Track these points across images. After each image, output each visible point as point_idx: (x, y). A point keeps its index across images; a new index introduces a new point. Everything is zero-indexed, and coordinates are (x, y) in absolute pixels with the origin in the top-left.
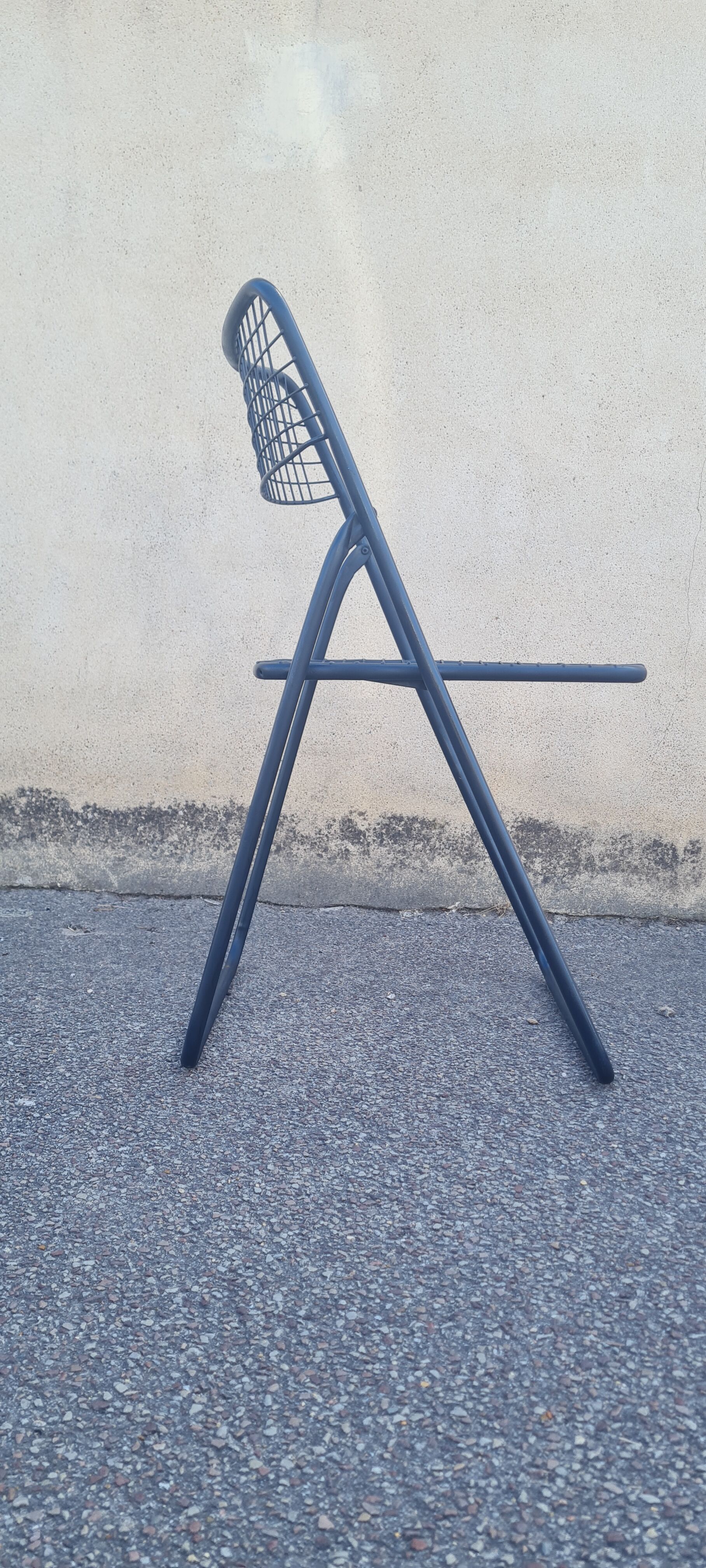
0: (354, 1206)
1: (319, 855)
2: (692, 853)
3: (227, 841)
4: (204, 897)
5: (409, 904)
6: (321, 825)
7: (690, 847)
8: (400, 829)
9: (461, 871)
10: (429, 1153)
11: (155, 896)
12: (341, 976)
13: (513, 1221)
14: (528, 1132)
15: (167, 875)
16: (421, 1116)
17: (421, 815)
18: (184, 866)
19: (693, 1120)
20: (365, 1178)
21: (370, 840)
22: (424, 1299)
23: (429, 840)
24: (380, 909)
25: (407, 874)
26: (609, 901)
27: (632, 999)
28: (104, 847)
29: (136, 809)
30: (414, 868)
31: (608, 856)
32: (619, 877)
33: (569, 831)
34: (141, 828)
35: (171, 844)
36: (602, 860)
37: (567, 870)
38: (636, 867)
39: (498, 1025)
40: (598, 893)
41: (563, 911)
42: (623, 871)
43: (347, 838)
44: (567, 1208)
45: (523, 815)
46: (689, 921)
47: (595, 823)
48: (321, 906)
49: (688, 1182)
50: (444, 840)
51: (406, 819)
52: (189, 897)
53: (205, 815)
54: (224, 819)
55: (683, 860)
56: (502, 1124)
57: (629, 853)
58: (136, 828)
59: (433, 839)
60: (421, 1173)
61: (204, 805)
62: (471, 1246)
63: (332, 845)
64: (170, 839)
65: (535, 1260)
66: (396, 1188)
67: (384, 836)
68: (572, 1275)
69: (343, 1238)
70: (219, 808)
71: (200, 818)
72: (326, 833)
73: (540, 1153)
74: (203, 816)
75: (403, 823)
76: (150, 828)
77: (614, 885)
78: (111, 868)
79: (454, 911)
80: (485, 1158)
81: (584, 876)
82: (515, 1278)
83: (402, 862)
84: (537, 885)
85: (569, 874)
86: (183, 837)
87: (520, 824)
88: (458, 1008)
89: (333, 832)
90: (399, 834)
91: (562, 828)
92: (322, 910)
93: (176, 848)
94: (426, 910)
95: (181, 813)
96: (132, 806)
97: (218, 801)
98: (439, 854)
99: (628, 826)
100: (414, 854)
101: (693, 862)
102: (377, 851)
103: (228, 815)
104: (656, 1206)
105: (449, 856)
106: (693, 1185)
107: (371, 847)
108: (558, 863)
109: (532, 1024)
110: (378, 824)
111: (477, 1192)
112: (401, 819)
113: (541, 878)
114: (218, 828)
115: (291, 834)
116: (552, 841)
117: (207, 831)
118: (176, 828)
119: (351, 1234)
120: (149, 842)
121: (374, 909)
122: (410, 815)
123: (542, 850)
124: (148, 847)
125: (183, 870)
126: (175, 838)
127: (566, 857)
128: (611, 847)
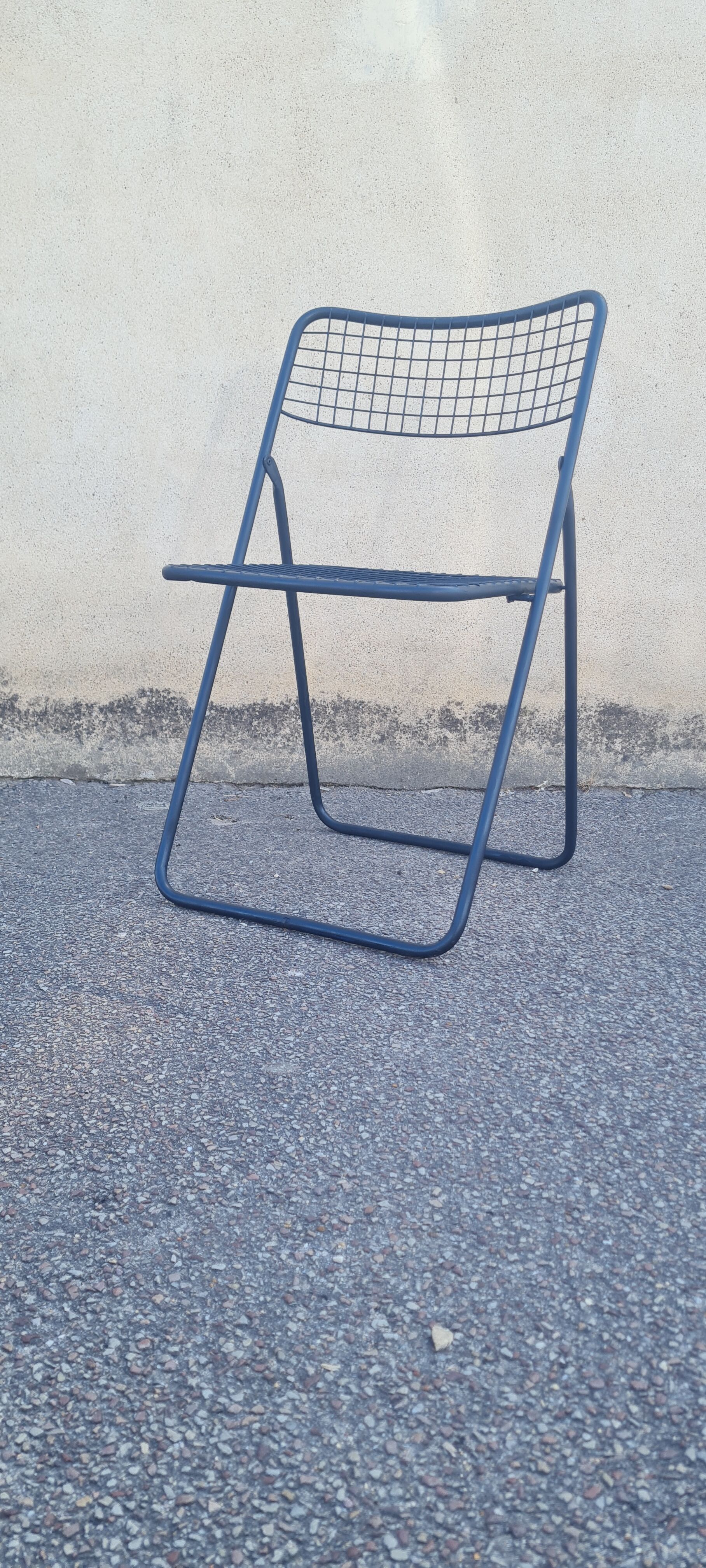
1: (419, 742)
6: (422, 715)
8: (494, 716)
9: (549, 753)
11: (269, 785)
15: (281, 766)
18: (296, 757)
21: (466, 727)
23: (520, 726)
24: (475, 790)
26: (681, 775)
28: (221, 742)
29: (250, 706)
31: (681, 735)
32: (690, 754)
33: (647, 713)
34: (255, 723)
35: (284, 736)
36: (676, 739)
37: (644, 748)
40: (672, 768)
41: (640, 785)
42: (694, 748)
43: (445, 726)
45: (606, 700)
47: (670, 706)
48: (422, 789)
51: (498, 707)
52: (301, 785)
53: (315, 709)
57: (700, 731)
58: (251, 723)
63: (432, 733)
64: (283, 732)
67: (479, 724)
70: (327, 702)
72: (426, 722)
75: (497, 711)
76: (264, 723)
77: (686, 761)
78: (228, 761)
79: (542, 789)
81: (660, 754)
84: (617, 763)
85: (646, 752)
86: (294, 730)
87: (602, 708)
89: (432, 721)
90: (493, 721)
91: (640, 711)
92: (424, 792)
93: (289, 740)
94: (518, 789)
95: (292, 708)
96: (247, 703)
97: (326, 696)
98: (529, 738)
99: (699, 707)
102: (473, 738)
103: (336, 709)
105: (538, 740)
107: (468, 734)
108: (636, 743)
109: (667, 889)
110: (474, 713)
112: (494, 707)
113: (621, 756)
114: (326, 721)
115: (394, 724)
116: (631, 723)
117: (317, 723)
120: (263, 735)
121: (470, 789)
122: (502, 703)
123: (622, 731)
124: (262, 741)
125: (295, 761)
126: (288, 731)
127: (643, 737)
128: (683, 727)
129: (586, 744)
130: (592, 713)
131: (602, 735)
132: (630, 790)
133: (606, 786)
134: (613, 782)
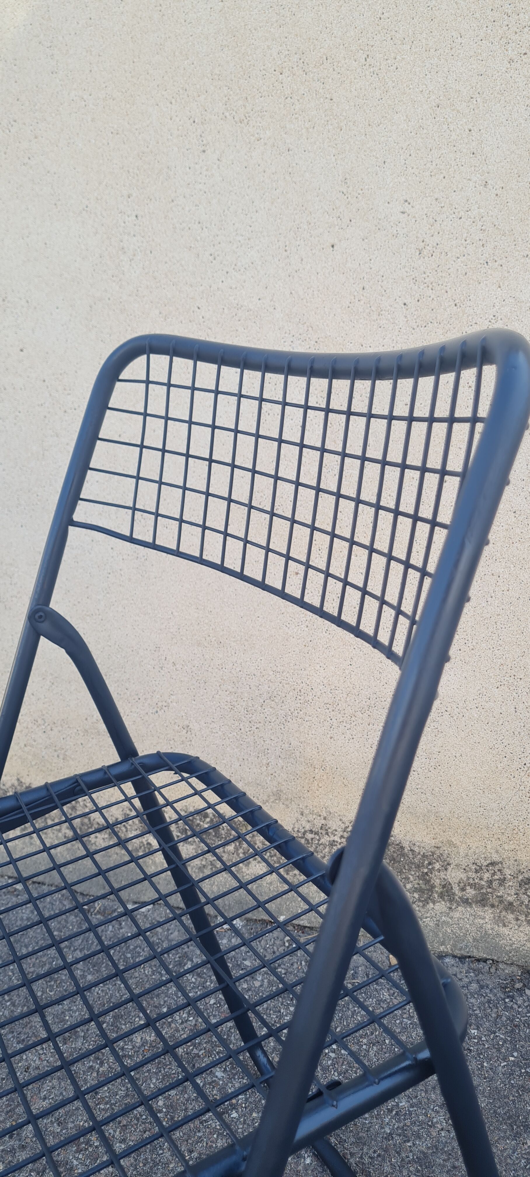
26: (475, 940)
31: (471, 885)
32: (488, 914)
33: (416, 849)
36: (463, 889)
38: (511, 904)
40: (460, 929)
42: (493, 906)
47: (450, 843)
57: (500, 885)
75: (208, 820)
77: (482, 922)
85: (420, 900)
91: (406, 845)
99: (497, 852)
116: (394, 859)
128: (474, 875)
130: (337, 838)
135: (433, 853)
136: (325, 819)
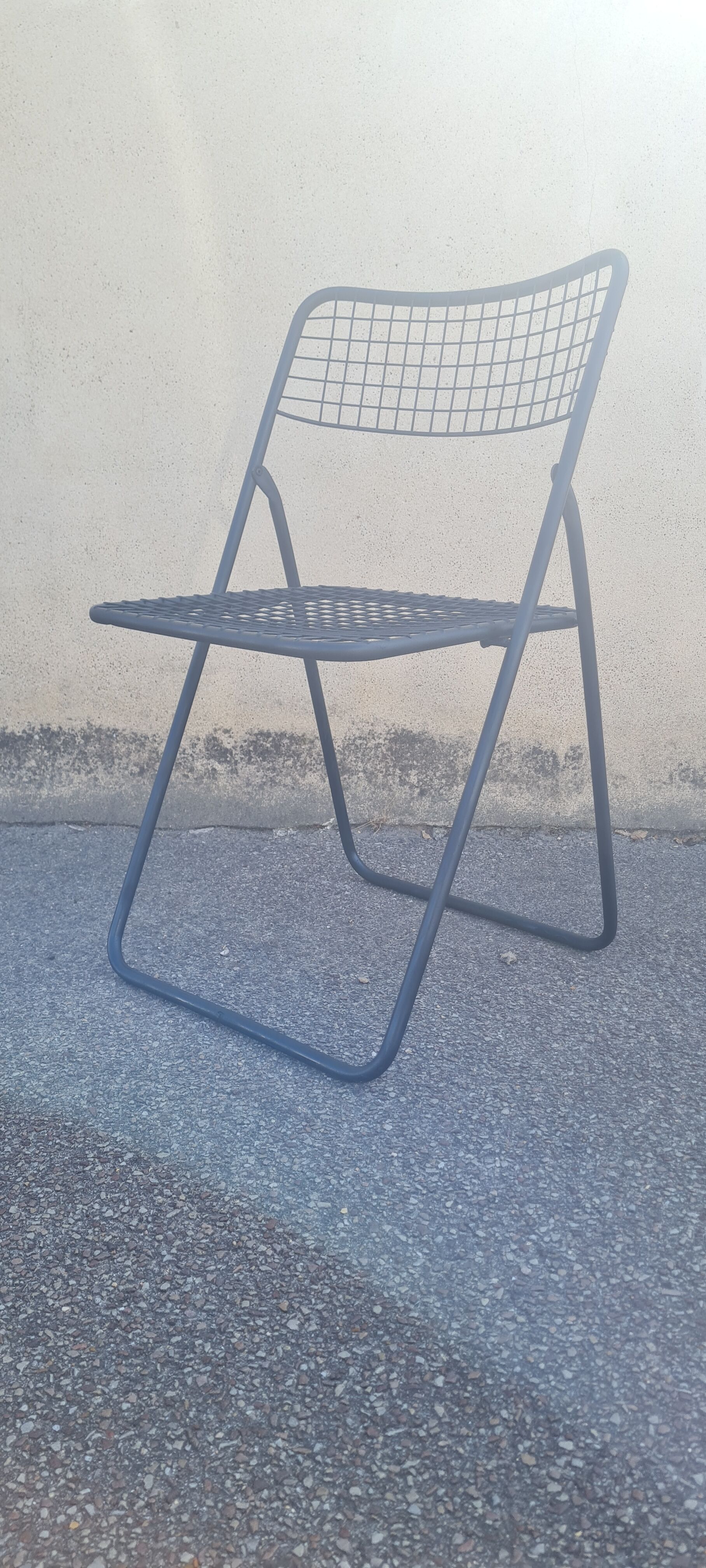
0: (85, 1262)
1: (184, 775)
2: (574, 759)
3: (88, 764)
4: (69, 823)
5: (282, 822)
6: (185, 744)
7: (571, 753)
8: (268, 745)
10: (192, 1177)
11: (17, 824)
12: (181, 926)
13: (251, 1271)
14: (309, 1141)
15: (28, 802)
16: (201, 1123)
17: (289, 732)
18: (44, 792)
19: (490, 1112)
20: (111, 1218)
21: (237, 758)
22: (115, 1397)
23: (299, 756)
24: (252, 829)
25: (278, 792)
26: (488, 811)
27: (479, 942)
30: (285, 786)
32: (499, 788)
33: (445, 741)
35: (29, 769)
37: (444, 781)
38: (516, 776)
39: (326, 987)
41: (442, 823)
42: (502, 780)
43: (214, 757)
44: (315, 1250)
45: (396, 726)
46: (572, 829)
47: (472, 732)
48: (190, 828)
49: (456, 1203)
50: (315, 756)
51: (273, 735)
52: (53, 824)
53: (62, 738)
54: (82, 742)
55: (564, 767)
56: (284, 1130)
57: (508, 761)
59: (303, 755)
60: (175, 1206)
61: (60, 728)
62: (193, 1313)
63: (198, 765)
64: (27, 765)
65: (255, 1330)
66: (141, 1231)
67: (252, 754)
68: (289, 1348)
69: (57, 1311)
70: (76, 731)
71: (57, 741)
72: (191, 752)
73: (312, 1170)
74: (60, 740)
75: (271, 739)
76: (5, 754)
77: (494, 795)
79: (328, 828)
80: (250, 1182)
82: (225, 1358)
83: (272, 780)
84: (413, 798)
85: (446, 785)
86: (41, 762)
87: (393, 736)
88: (291, 964)
89: (197, 751)
90: (267, 751)
91: (437, 738)
92: (192, 832)
94: (300, 828)
95: (36, 737)
97: (74, 724)
98: (311, 770)
99: (506, 734)
100: (284, 771)
101: (574, 768)
102: (247, 770)
103: (87, 738)
104: (410, 1241)
105: (320, 772)
106: (460, 1207)
107: (239, 766)
108: (435, 775)
109: (362, 983)
110: (245, 741)
111: (226, 1232)
112: (268, 735)
113: (417, 791)
114: (76, 752)
115: (154, 755)
116: (427, 753)
117: (65, 755)
118: (33, 752)
119: (67, 1305)
120: (5, 768)
121: (246, 828)
122: (277, 730)
123: (418, 762)
125: (43, 797)
126: (33, 763)
127: (442, 769)
129: (376, 777)
130: (381, 741)
131: (395, 766)
132: (430, 829)
133: (402, 824)
134: (409, 820)
135: (458, 742)
136: (372, 725)
